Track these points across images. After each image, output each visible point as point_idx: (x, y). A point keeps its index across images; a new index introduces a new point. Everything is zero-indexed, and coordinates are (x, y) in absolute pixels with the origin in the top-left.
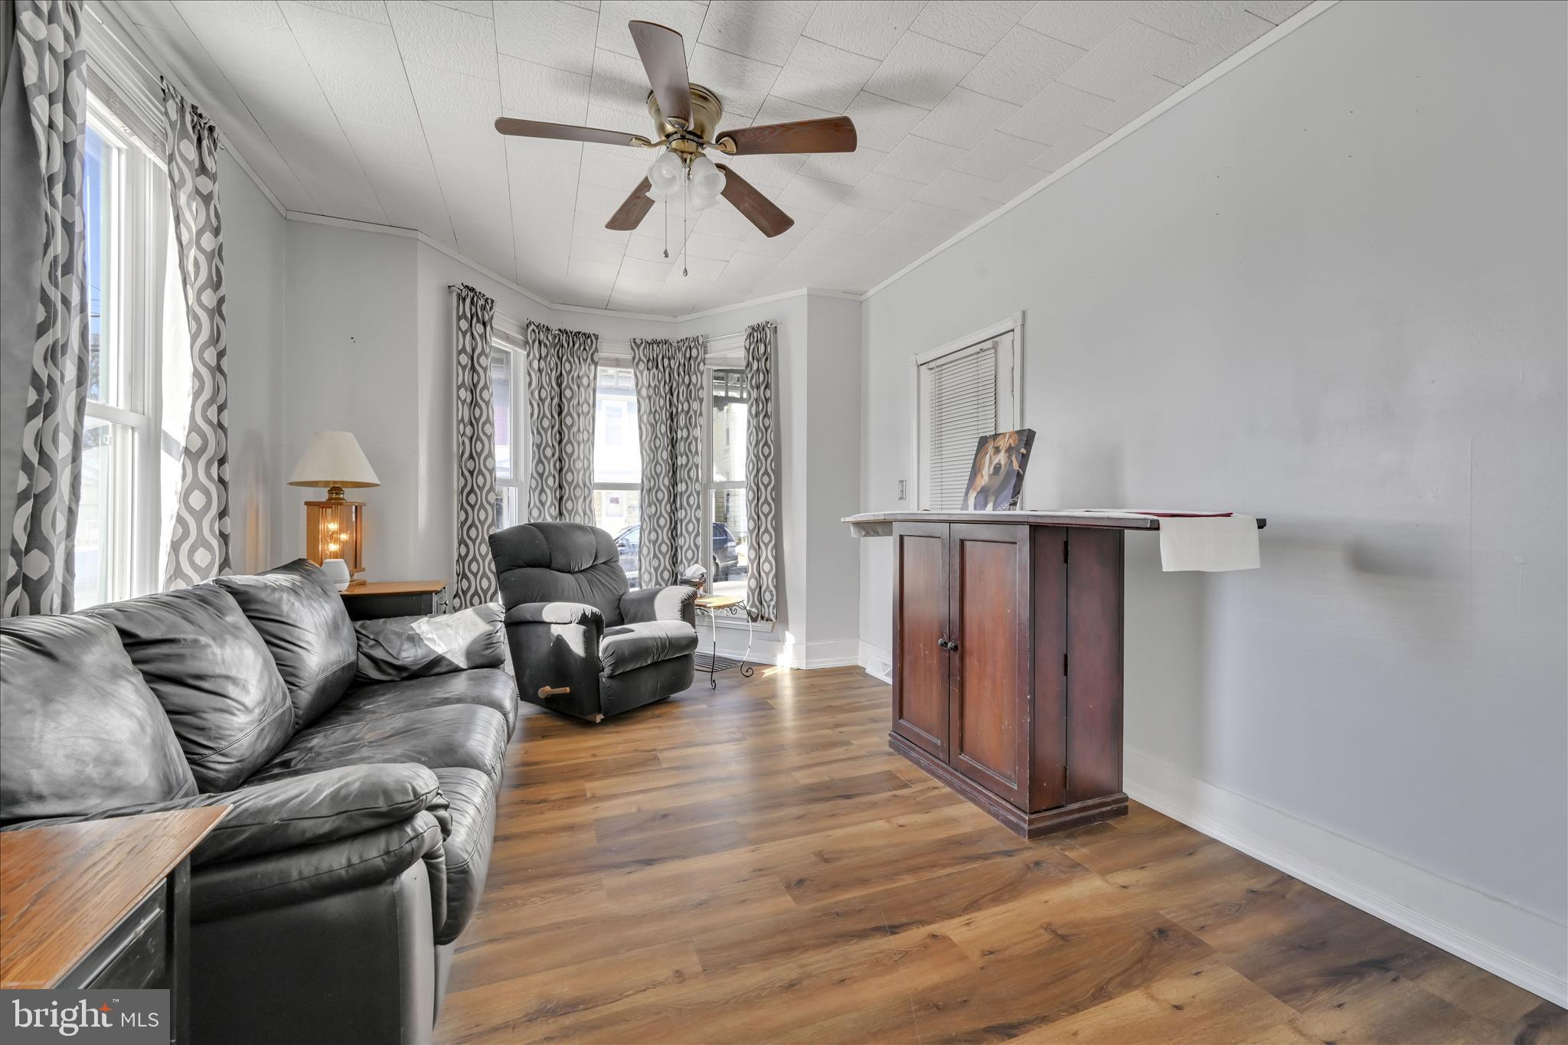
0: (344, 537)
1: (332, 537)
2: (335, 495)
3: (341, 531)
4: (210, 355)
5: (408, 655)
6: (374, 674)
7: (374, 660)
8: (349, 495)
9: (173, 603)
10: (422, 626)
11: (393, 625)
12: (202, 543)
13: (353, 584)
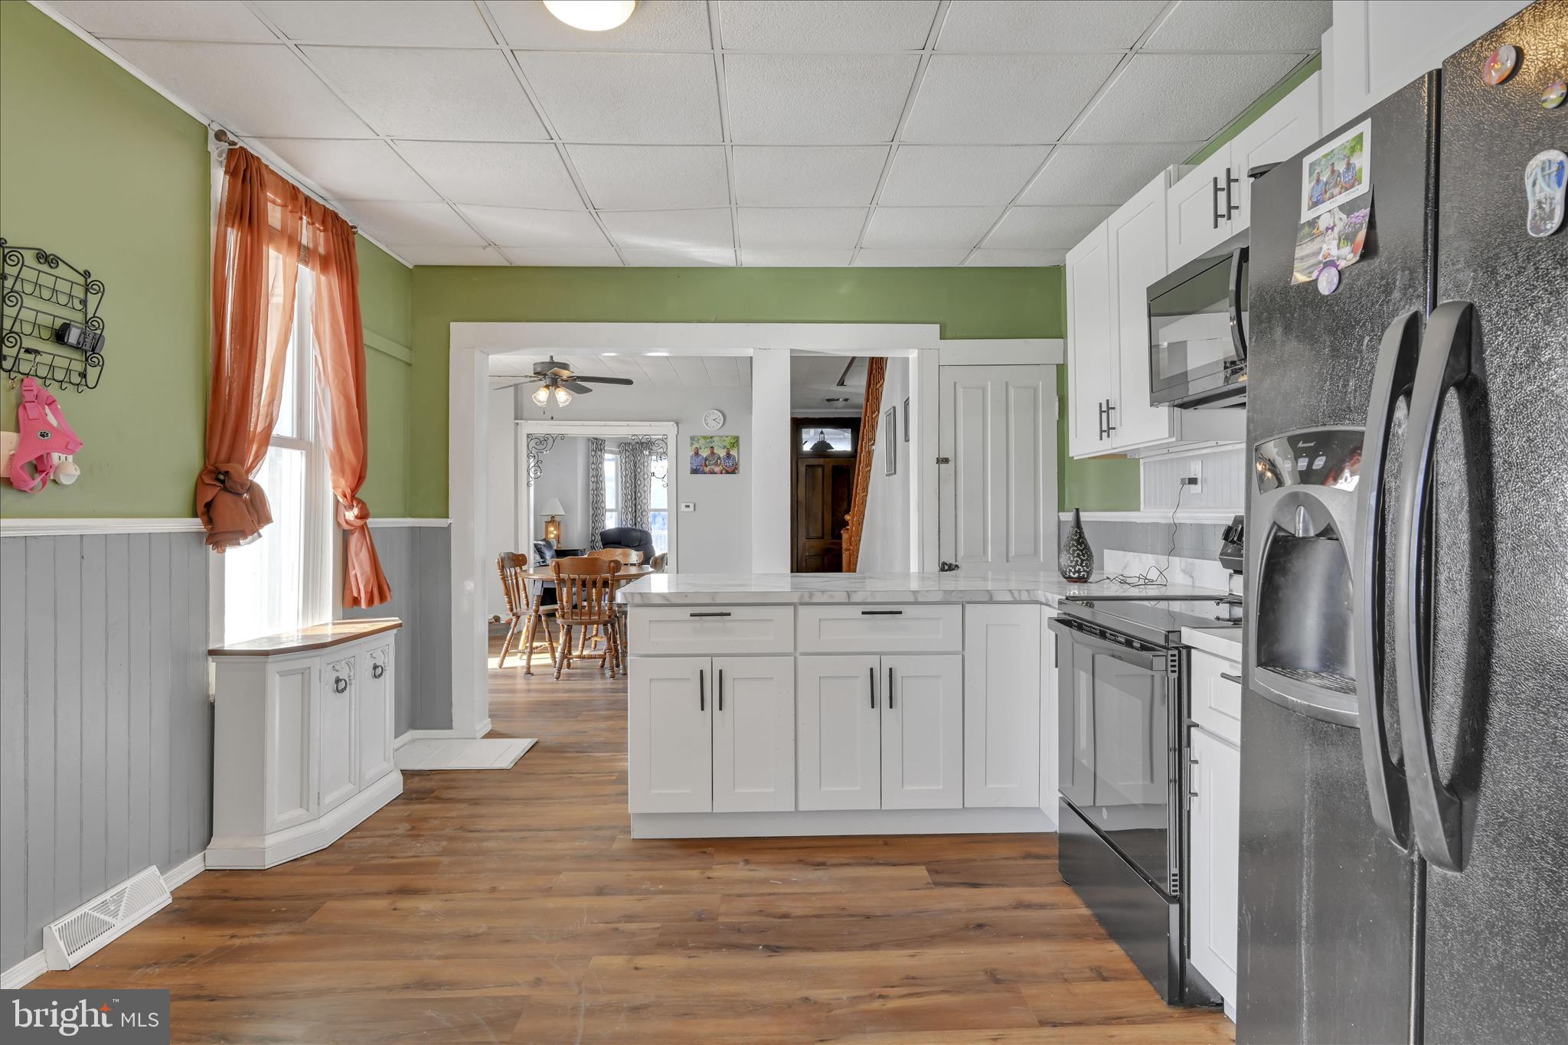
0: (555, 532)
1: (552, 532)
2: (552, 520)
3: (554, 530)
8: (557, 519)
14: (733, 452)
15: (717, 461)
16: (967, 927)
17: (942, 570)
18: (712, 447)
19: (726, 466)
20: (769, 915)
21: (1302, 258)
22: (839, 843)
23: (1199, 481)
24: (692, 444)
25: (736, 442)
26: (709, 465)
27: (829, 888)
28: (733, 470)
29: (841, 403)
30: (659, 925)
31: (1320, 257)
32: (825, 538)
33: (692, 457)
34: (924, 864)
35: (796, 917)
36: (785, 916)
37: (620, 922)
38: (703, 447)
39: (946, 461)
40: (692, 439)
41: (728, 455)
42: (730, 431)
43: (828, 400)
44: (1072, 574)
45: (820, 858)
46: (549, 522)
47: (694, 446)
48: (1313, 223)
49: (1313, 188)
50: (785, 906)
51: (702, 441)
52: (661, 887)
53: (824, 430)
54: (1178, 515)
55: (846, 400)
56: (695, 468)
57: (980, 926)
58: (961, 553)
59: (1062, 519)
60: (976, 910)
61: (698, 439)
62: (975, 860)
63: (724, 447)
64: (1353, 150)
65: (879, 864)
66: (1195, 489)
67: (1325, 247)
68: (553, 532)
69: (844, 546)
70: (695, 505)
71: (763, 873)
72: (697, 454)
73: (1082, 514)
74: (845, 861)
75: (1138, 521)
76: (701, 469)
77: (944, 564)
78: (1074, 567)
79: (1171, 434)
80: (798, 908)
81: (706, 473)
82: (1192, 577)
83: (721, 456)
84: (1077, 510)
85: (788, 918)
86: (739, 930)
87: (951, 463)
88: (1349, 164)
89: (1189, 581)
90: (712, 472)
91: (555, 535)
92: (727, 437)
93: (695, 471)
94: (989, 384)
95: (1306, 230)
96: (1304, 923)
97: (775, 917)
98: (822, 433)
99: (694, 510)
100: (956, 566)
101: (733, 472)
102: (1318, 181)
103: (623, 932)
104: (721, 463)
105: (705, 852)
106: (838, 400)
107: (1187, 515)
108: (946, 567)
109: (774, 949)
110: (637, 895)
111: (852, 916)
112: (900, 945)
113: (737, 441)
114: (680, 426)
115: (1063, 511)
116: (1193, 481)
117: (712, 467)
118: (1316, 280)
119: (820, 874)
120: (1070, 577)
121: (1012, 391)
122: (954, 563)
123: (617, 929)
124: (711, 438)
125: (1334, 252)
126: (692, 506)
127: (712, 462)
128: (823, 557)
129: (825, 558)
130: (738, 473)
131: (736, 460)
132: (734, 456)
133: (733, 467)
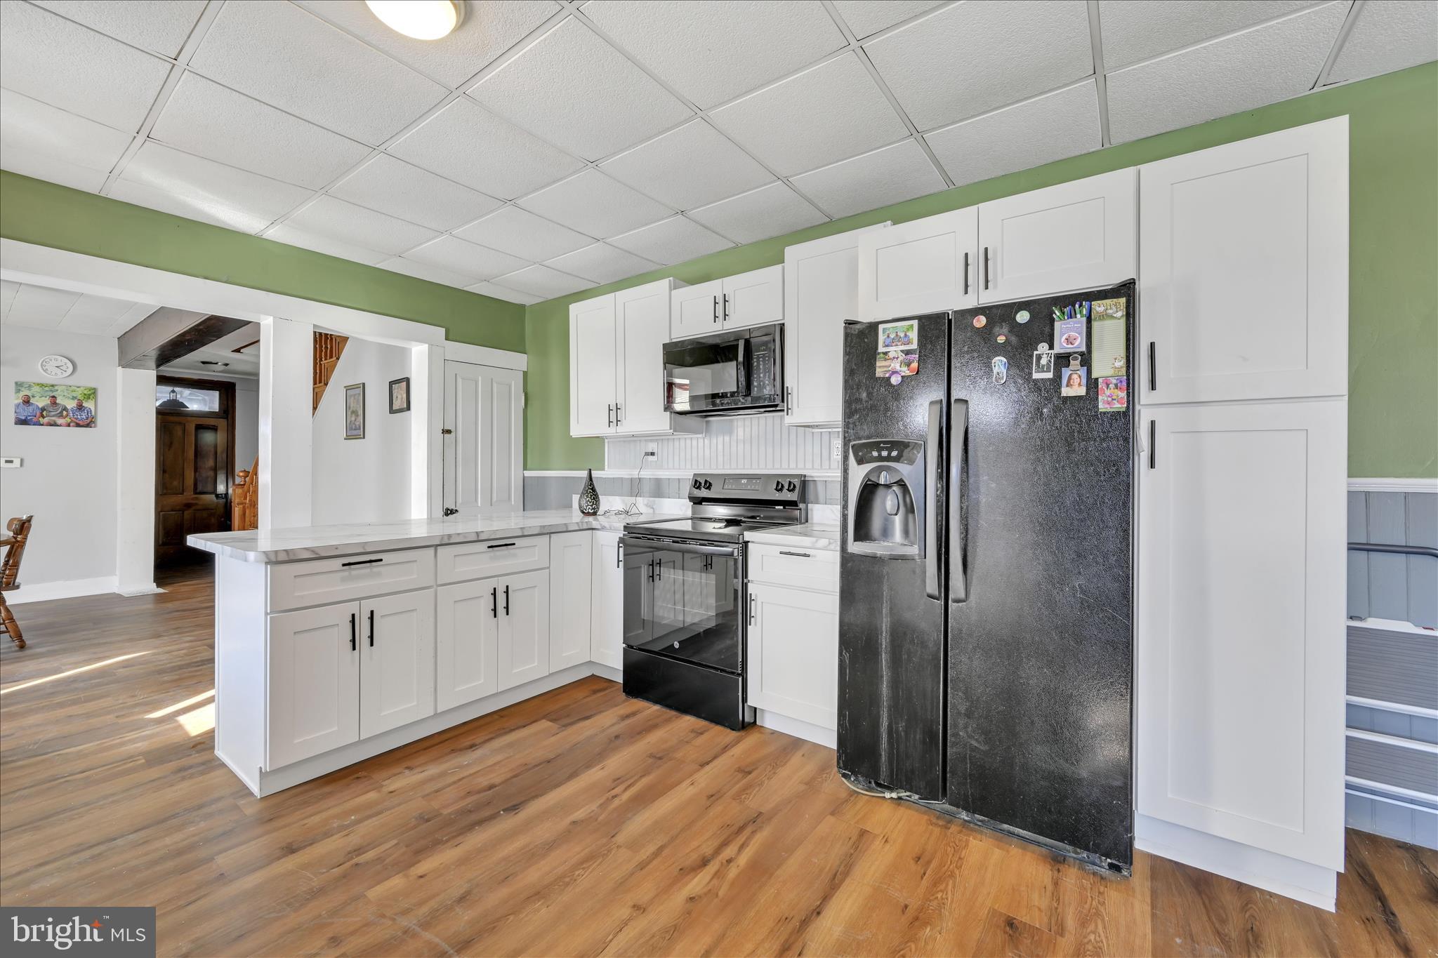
14: (89, 404)
15: (62, 412)
16: (611, 741)
17: (447, 515)
18: (54, 397)
19: (77, 419)
20: (479, 792)
21: (880, 367)
22: (466, 728)
23: (656, 454)
24: (19, 391)
25: (92, 394)
26: (48, 416)
27: (499, 758)
30: (395, 842)
31: (890, 369)
32: (185, 493)
33: (19, 406)
34: (543, 718)
35: (500, 784)
36: (491, 787)
37: (352, 858)
38: (38, 395)
39: (449, 432)
41: (80, 407)
42: (83, 381)
43: (203, 363)
44: (590, 511)
45: (467, 742)
47: (23, 394)
48: (886, 353)
49: (885, 339)
50: (483, 781)
51: (37, 389)
52: (353, 817)
53: (177, 389)
54: (641, 473)
55: (227, 365)
56: (23, 418)
57: (617, 737)
58: (460, 501)
59: (525, 475)
60: (604, 731)
62: (569, 705)
63: (74, 398)
64: (908, 330)
65: (514, 730)
66: (651, 458)
67: (892, 365)
71: (433, 770)
72: (27, 402)
73: (592, 472)
74: (487, 738)
75: (604, 477)
76: (35, 420)
77: (447, 509)
78: (592, 506)
79: (671, 429)
80: (496, 777)
82: (653, 508)
83: (69, 407)
84: (590, 470)
85: (495, 787)
86: (470, 811)
87: (453, 434)
88: (906, 335)
89: (651, 511)
90: (53, 425)
92: (78, 387)
94: (480, 378)
95: (882, 355)
96: (884, 646)
97: (485, 791)
98: (173, 391)
99: (21, 465)
100: (456, 511)
101: (88, 425)
102: (888, 337)
103: (367, 863)
104: (68, 415)
105: (358, 778)
106: (216, 364)
107: (645, 473)
108: (449, 512)
109: (514, 808)
110: (336, 834)
111: (536, 766)
112: (588, 766)
113: (94, 392)
115: (526, 470)
116: (652, 454)
117: (53, 418)
118: (890, 378)
119: (479, 753)
120: (589, 513)
121: (495, 385)
122: (455, 509)
123: (357, 864)
124: (53, 386)
125: (898, 368)
126: (17, 461)
127: (53, 414)
128: (183, 512)
129: (186, 513)
130: (95, 427)
131: (93, 414)
132: (90, 409)
133: (88, 421)
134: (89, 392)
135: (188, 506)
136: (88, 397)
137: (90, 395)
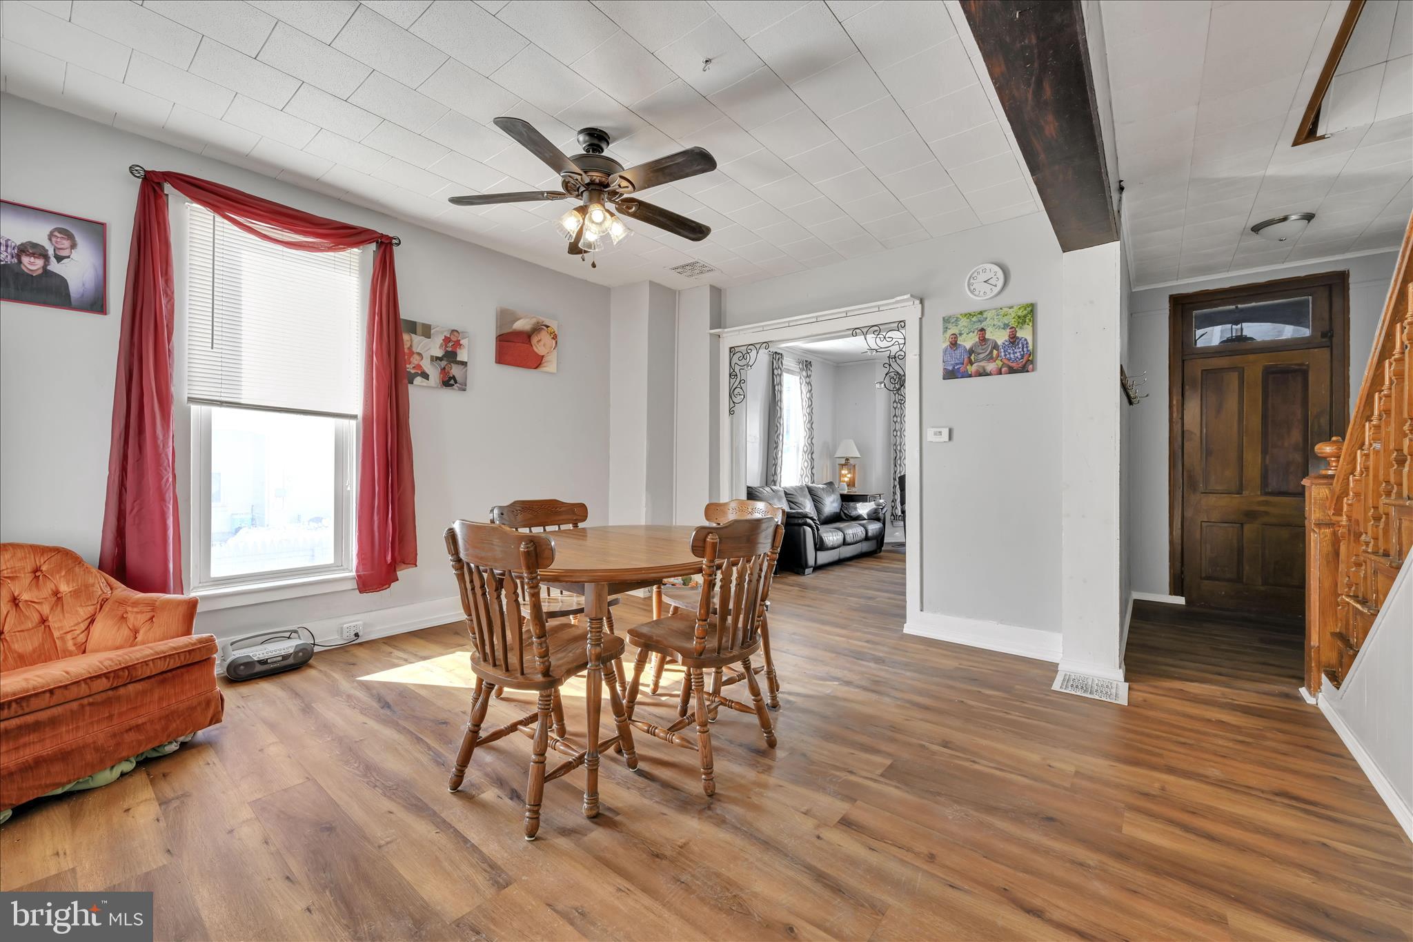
0: (849, 476)
1: (845, 476)
2: (847, 463)
3: (848, 473)
4: (809, 426)
5: (854, 513)
6: (844, 517)
7: (845, 514)
8: (852, 461)
9: (795, 489)
10: (859, 505)
11: (852, 504)
12: (807, 475)
13: (848, 492)
14: (1024, 333)
15: (991, 352)
18: (982, 330)
19: (1009, 359)
24: (946, 329)
25: (1029, 313)
26: (977, 361)
28: (1025, 364)
29: (1294, 226)
32: (1245, 493)
33: (945, 351)
38: (965, 331)
40: (946, 320)
41: (1014, 340)
42: (1017, 296)
43: (1256, 229)
46: (842, 465)
47: (950, 332)
51: (964, 322)
55: (1309, 217)
56: (950, 368)
61: (957, 320)
63: (1006, 326)
68: (847, 476)
69: (1314, 514)
70: (951, 431)
72: (954, 344)
76: (962, 369)
81: (970, 376)
83: (1000, 343)
90: (982, 373)
91: (850, 479)
92: (1011, 307)
93: (950, 374)
99: (950, 438)
101: (1023, 370)
104: (998, 356)
106: (1285, 219)
113: (1032, 311)
114: (926, 303)
117: (982, 364)
124: (981, 313)
126: (945, 432)
127: (982, 356)
128: (1242, 524)
129: (1247, 527)
130: (1033, 370)
131: (1030, 347)
132: (1026, 340)
133: (1024, 361)
134: (1025, 312)
135: (1251, 515)
136: (1022, 321)
137: (1025, 316)
